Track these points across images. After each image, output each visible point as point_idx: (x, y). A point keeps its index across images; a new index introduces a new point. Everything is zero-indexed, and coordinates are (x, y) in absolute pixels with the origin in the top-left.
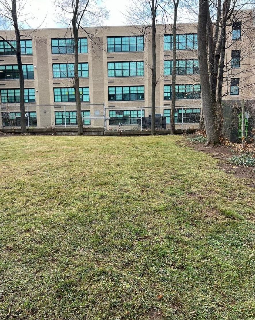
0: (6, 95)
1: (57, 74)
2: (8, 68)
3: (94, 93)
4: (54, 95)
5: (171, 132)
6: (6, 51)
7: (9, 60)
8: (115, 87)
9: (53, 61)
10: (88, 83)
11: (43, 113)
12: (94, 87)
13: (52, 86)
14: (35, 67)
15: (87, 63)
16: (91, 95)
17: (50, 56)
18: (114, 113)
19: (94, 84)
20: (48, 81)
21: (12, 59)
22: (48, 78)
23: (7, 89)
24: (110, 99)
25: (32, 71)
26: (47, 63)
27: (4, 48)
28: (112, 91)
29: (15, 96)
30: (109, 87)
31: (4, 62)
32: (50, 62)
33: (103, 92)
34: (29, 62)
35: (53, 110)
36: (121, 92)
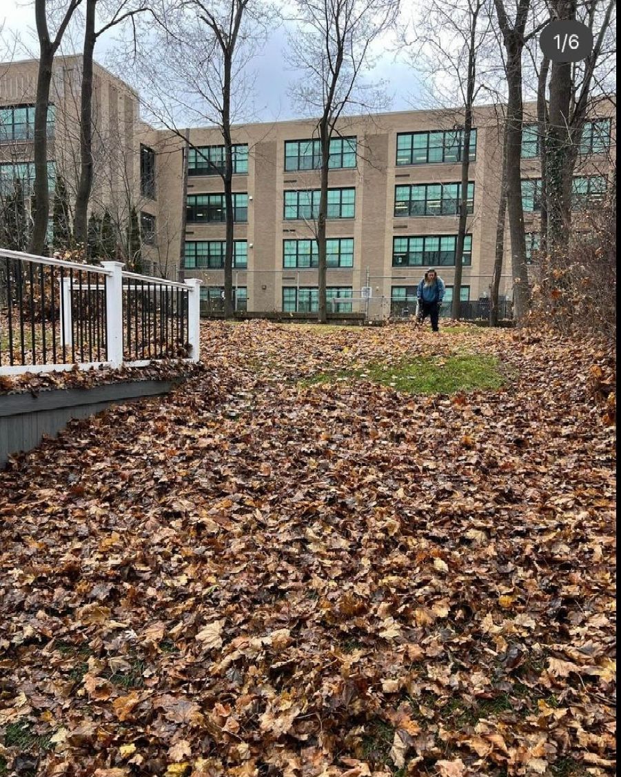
0: (193, 253)
1: (291, 213)
2: (200, 200)
3: (364, 251)
4: (284, 255)
5: (491, 324)
6: (199, 167)
7: (204, 185)
8: (409, 238)
9: (285, 186)
10: (352, 230)
11: (260, 290)
12: (363, 238)
13: (280, 236)
14: (251, 198)
15: (353, 188)
16: (358, 256)
17: (280, 176)
18: (403, 292)
19: (364, 231)
20: (273, 226)
21: (209, 183)
22: (274, 220)
23: (196, 242)
24: (395, 263)
25: (244, 205)
26: (274, 190)
27: (196, 163)
28: (402, 246)
29: (209, 256)
30: (395, 237)
31: (193, 188)
32: (280, 187)
33: (382, 247)
34: (239, 188)
35: (279, 284)
36: (420, 249)
